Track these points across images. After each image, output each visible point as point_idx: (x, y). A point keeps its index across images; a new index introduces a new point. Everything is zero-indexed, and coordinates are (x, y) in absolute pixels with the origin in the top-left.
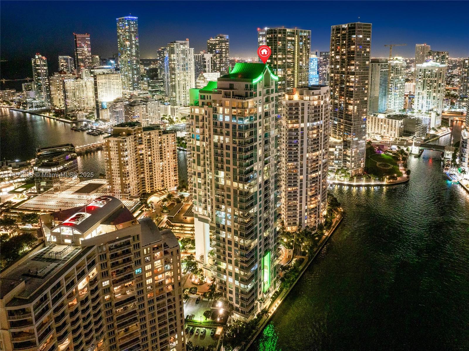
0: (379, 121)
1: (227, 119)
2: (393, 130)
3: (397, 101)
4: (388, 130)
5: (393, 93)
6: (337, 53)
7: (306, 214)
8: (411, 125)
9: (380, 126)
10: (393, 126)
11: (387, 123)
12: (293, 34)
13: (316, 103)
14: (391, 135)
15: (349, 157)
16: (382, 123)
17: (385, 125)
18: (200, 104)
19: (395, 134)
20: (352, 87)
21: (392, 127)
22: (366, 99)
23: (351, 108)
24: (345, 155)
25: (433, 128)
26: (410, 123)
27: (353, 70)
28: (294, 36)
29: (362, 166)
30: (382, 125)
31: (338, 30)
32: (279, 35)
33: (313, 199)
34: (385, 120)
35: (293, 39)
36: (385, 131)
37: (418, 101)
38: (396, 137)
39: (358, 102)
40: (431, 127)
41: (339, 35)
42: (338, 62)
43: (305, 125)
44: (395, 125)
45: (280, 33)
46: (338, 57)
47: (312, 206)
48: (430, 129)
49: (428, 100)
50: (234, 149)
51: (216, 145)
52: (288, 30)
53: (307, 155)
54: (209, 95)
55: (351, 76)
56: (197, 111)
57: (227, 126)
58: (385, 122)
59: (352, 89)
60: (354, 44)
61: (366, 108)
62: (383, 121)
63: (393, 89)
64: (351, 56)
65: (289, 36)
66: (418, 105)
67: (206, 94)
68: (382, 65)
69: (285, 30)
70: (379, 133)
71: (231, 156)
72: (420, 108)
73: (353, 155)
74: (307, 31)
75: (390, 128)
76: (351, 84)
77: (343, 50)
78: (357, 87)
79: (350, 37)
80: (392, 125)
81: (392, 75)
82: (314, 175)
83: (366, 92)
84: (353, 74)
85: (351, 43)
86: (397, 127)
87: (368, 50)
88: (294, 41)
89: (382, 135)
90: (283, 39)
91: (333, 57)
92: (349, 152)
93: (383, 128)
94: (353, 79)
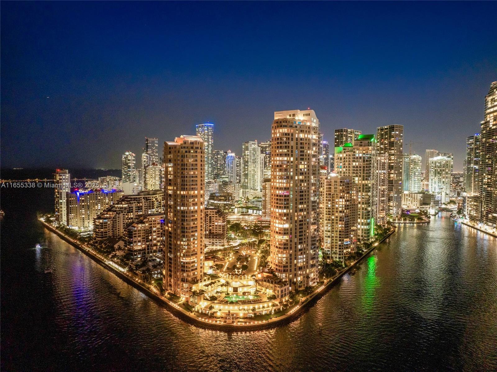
0: (405, 196)
1: (361, 155)
2: (416, 201)
3: (416, 185)
4: (412, 201)
5: (413, 179)
6: (382, 144)
7: (379, 220)
8: (428, 199)
9: (406, 199)
10: (416, 199)
11: (411, 197)
12: (351, 133)
13: (383, 161)
14: (414, 205)
15: (392, 206)
16: (407, 197)
17: (409, 198)
18: (343, 152)
19: (417, 204)
20: (393, 163)
21: (414, 199)
22: (401, 171)
23: (392, 176)
24: (389, 206)
25: (444, 203)
26: (427, 197)
27: (393, 153)
28: (352, 134)
29: (400, 214)
30: (407, 198)
31: (382, 130)
32: (344, 133)
33: (382, 212)
34: (409, 195)
35: (351, 136)
36: (409, 202)
37: (432, 185)
38: (418, 206)
39: (397, 172)
40: (443, 203)
41: (382, 133)
42: (383, 149)
43: (379, 171)
44: (417, 198)
45: (345, 132)
46: (381, 146)
47: (381, 216)
48: (441, 203)
49: (439, 184)
50: (364, 167)
51: (354, 167)
52: (349, 130)
53: (379, 187)
54: (348, 148)
55: (391, 157)
56: (341, 155)
57: (360, 158)
58: (409, 196)
59: (392, 164)
60: (393, 137)
61: (401, 176)
62: (408, 195)
63: (413, 176)
64: (391, 144)
65: (349, 134)
66: (432, 188)
67: (346, 148)
68: (405, 157)
69: (347, 130)
70: (406, 204)
71: (362, 170)
72: (433, 191)
73: (394, 205)
74: (359, 131)
75: (413, 200)
76: (392, 161)
77: (385, 141)
78: (395, 163)
79: (390, 133)
80: (414, 197)
81: (412, 166)
82: (382, 199)
83: (401, 166)
84: (393, 155)
85: (391, 137)
86: (418, 199)
87: (401, 141)
88: (352, 137)
89: (408, 205)
90: (346, 136)
91: (378, 146)
92: (391, 204)
93: (408, 200)
94: (393, 158)
